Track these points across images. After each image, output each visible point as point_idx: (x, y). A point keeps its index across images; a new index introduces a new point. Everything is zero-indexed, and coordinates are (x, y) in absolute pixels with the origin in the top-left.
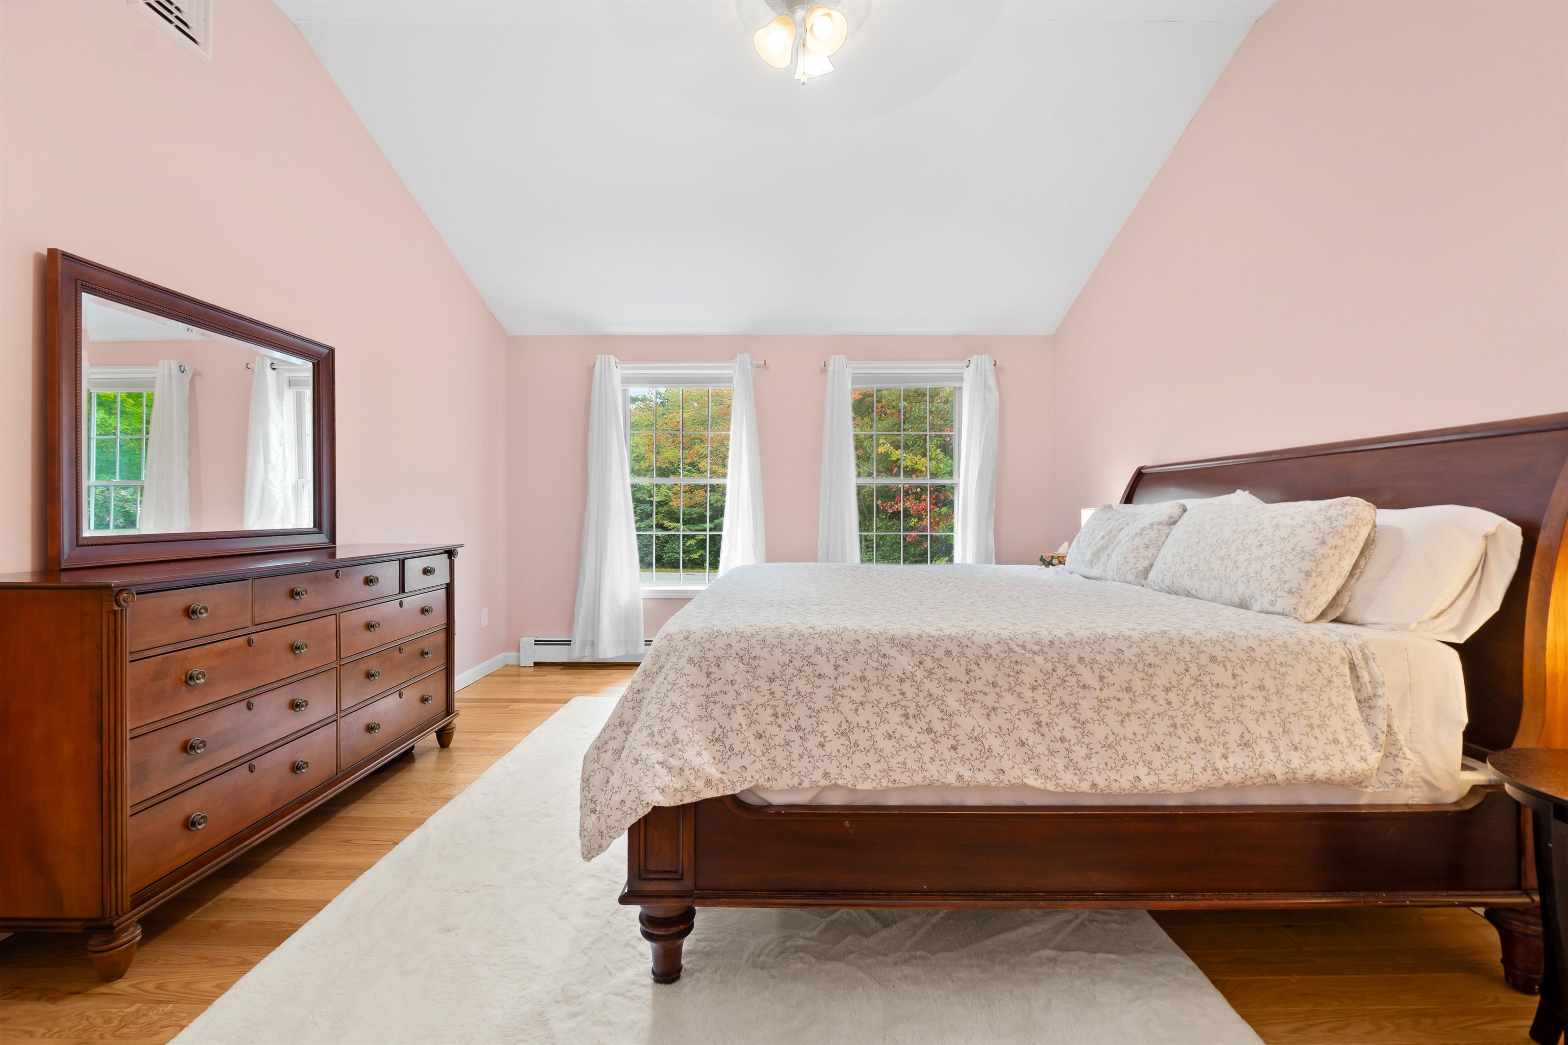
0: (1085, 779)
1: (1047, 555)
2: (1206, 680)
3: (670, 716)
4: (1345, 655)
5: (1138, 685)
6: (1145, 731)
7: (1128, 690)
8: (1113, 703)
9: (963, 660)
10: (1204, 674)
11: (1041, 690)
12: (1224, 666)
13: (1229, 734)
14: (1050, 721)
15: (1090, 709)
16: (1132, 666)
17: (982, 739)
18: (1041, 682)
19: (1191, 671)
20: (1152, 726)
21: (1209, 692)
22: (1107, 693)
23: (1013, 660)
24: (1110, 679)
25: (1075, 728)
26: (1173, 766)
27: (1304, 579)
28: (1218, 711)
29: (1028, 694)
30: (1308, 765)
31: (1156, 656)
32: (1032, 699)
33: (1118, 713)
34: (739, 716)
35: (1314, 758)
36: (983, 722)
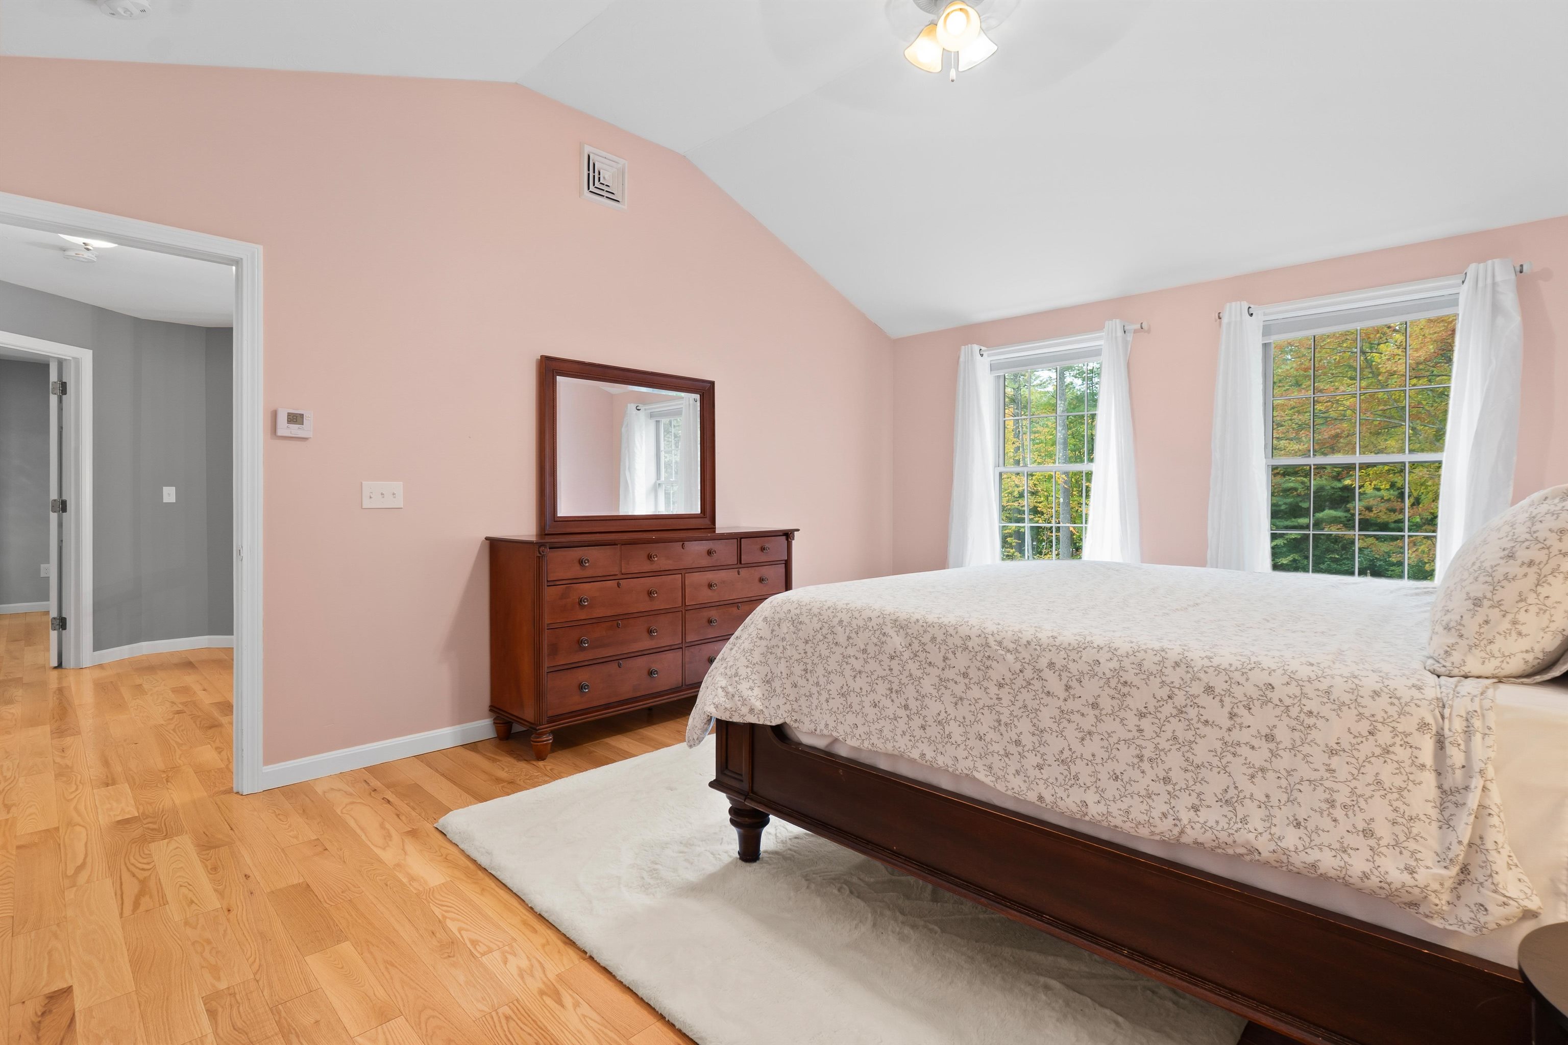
0: (1032, 789)
2: (1192, 713)
4: (1429, 719)
5: (1106, 704)
6: (1106, 756)
7: (1095, 706)
8: (1076, 717)
9: (943, 647)
10: (1191, 706)
11: (1007, 689)
12: (1221, 701)
13: (1208, 783)
14: (1009, 722)
15: (1051, 718)
16: (1104, 680)
17: (945, 724)
18: (1008, 681)
19: (1176, 699)
20: (1115, 752)
21: (1193, 729)
22: (1071, 705)
23: (987, 654)
24: (1077, 690)
25: (1034, 734)
26: (1128, 801)
27: (1470, 610)
28: (1201, 753)
29: (993, 690)
30: (1309, 851)
31: (1137, 674)
32: (996, 696)
33: (1079, 729)
34: (783, 666)
35: (1322, 844)
36: (951, 709)
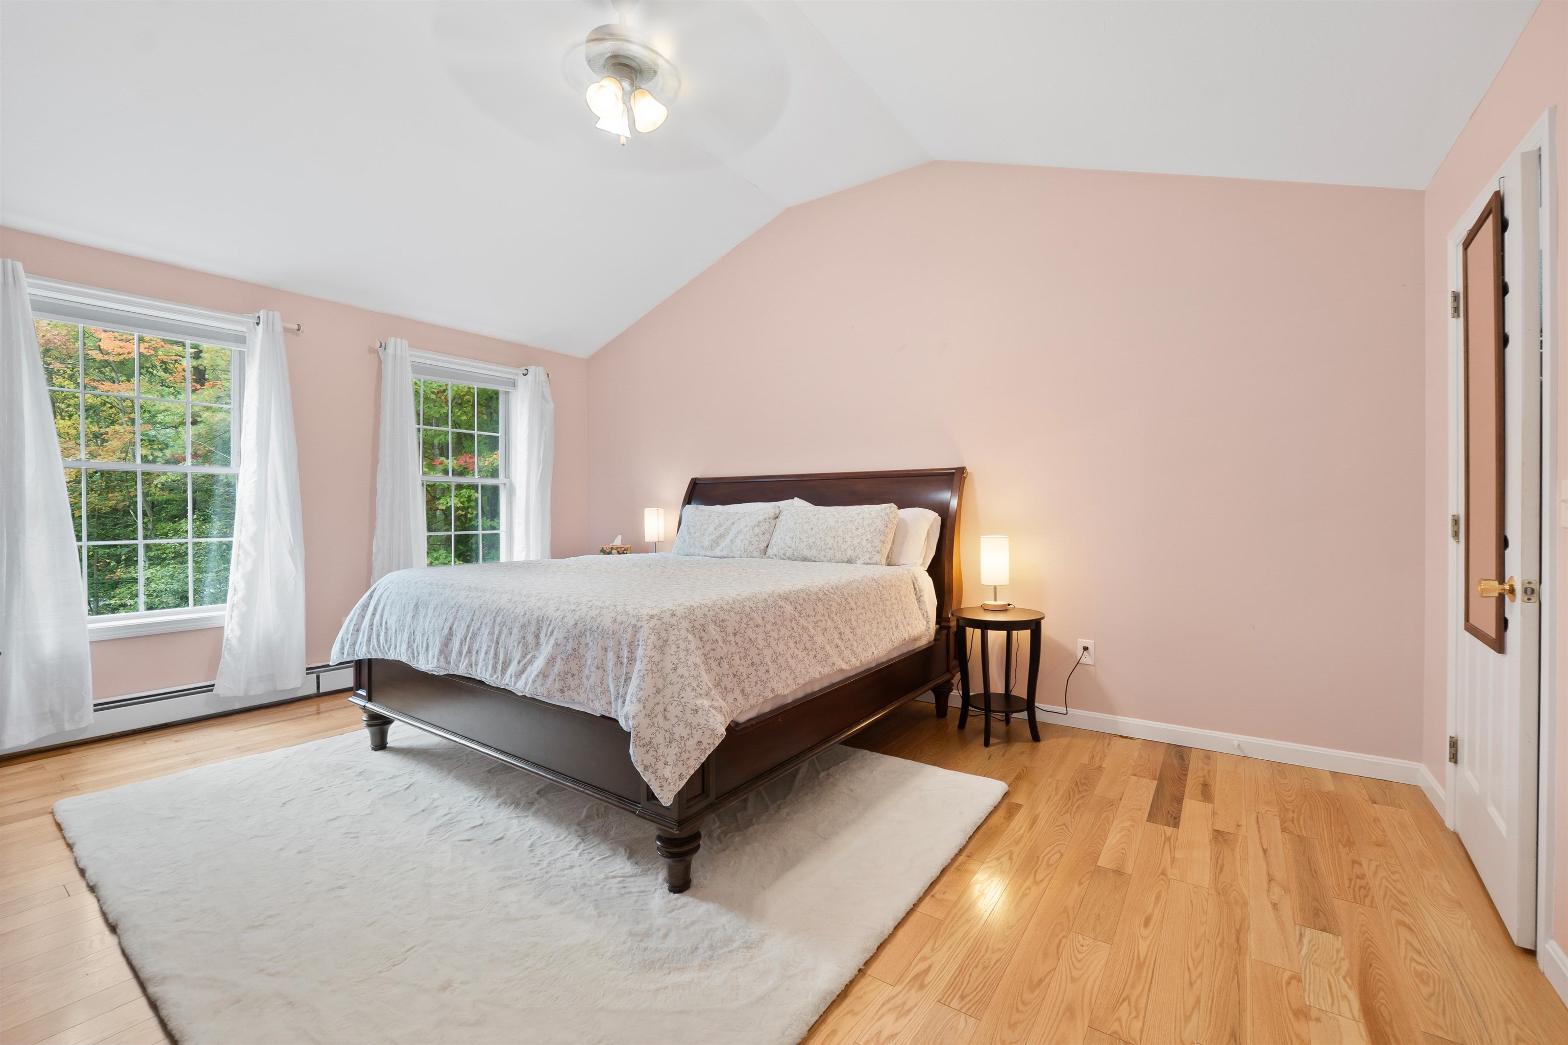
1: (607, 547)
3: (698, 673)
4: (894, 582)
17: (824, 648)
36: (823, 638)
